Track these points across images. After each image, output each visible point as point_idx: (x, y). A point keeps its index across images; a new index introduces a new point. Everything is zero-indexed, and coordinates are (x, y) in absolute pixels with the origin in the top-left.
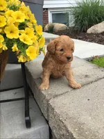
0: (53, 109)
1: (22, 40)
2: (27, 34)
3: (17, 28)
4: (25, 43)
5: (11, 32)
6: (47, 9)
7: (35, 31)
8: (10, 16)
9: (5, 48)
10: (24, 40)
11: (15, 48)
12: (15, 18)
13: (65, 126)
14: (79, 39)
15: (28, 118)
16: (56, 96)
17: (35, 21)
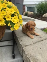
0: (25, 52)
1: (12, 21)
2: (15, 19)
3: (10, 16)
4: (14, 22)
5: (8, 18)
6: (25, 5)
7: (18, 17)
8: (8, 11)
9: (5, 24)
10: (14, 21)
11: (9, 25)
12: (10, 11)
13: (29, 60)
14: (39, 19)
15: (13, 54)
16: (26, 46)
17: (19, 13)
